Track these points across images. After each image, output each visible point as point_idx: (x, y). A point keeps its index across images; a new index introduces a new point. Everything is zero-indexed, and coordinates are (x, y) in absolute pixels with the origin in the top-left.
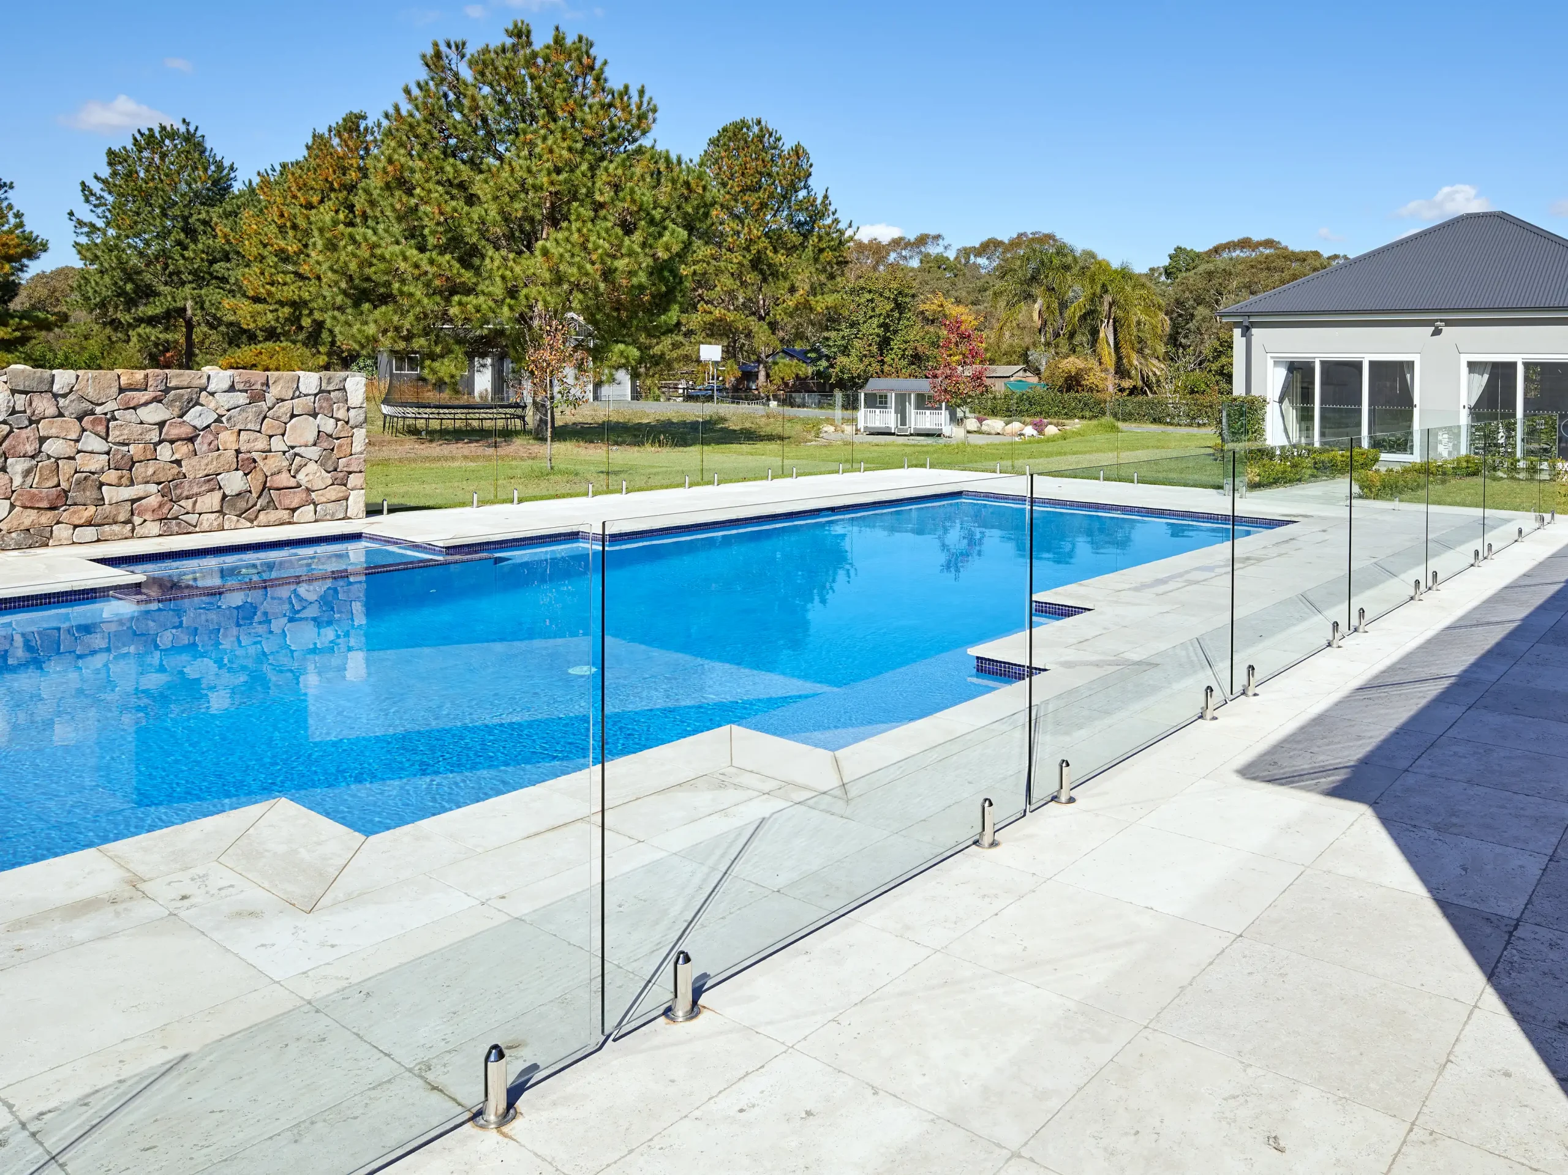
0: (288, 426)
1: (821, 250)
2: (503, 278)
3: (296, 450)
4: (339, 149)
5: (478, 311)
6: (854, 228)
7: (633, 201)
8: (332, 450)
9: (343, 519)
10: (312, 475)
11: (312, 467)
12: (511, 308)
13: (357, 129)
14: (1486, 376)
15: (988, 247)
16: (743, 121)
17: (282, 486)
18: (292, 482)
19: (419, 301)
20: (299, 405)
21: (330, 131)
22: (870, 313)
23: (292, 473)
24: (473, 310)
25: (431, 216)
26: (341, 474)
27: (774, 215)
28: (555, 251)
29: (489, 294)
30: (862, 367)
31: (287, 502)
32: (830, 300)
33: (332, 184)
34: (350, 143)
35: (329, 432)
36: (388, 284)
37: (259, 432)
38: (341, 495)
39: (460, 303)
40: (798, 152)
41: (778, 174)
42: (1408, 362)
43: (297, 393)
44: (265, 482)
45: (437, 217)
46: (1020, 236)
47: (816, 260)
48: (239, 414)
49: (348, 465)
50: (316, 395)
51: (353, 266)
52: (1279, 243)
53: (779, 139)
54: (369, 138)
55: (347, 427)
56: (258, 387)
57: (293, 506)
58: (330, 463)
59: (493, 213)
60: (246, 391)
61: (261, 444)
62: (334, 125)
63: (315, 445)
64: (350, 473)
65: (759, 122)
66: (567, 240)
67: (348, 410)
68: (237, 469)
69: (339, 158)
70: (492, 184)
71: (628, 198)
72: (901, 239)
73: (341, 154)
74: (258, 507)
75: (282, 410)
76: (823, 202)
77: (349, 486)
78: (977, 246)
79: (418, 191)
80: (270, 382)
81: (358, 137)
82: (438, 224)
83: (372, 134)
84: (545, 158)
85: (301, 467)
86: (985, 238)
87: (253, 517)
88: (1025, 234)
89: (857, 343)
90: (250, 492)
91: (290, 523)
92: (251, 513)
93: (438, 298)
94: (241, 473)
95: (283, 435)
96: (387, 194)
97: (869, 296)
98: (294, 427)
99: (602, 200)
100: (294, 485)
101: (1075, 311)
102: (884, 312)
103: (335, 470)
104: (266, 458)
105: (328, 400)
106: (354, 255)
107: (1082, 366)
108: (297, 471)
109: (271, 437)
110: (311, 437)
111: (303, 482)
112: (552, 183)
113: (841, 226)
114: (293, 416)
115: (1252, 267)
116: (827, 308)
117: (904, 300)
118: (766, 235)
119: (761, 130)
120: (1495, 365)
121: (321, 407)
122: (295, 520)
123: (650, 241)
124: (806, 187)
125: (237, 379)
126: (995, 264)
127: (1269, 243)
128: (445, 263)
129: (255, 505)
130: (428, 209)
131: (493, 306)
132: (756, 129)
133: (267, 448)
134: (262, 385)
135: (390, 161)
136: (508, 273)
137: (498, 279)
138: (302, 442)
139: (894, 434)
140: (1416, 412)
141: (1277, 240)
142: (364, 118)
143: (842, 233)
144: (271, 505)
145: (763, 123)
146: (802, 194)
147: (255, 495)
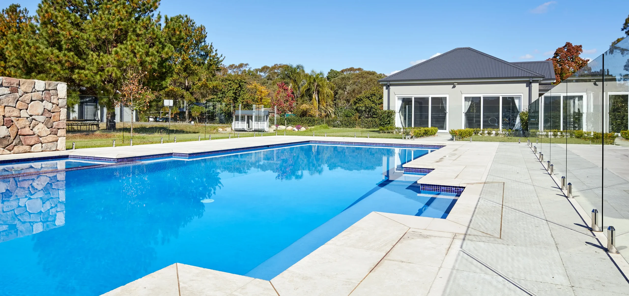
0: (29, 105)
1: (211, 65)
2: (98, 63)
3: (33, 117)
4: (8, 19)
5: (86, 77)
6: (223, 57)
7: (154, 34)
8: (51, 118)
9: (55, 150)
10: (41, 129)
11: (41, 125)
12: (101, 76)
13: (16, 11)
14: (470, 102)
15: (264, 69)
16: (180, 15)
17: (25, 134)
18: (31, 133)
19: (59, 72)
20: (35, 96)
21: (3, 11)
22: (230, 88)
23: (31, 128)
24: (84, 76)
25: (65, 36)
26: (55, 129)
27: (192, 51)
28: (121, 53)
29: (91, 70)
30: (227, 108)
31: (28, 142)
32: (215, 83)
33: (4, 33)
34: (13, 17)
35: (49, 109)
36: (43, 65)
37: (15, 107)
38: (55, 139)
39: (78, 73)
40: (202, 28)
41: (194, 35)
42: (444, 97)
43: (34, 90)
44: (18, 132)
45: (68, 36)
46: (275, 65)
47: (208, 69)
48: (5, 98)
49: (58, 125)
50: (43, 91)
51: (28, 56)
52: (363, 69)
53: (194, 23)
54: (21, 15)
55: (58, 107)
56: (15, 85)
57: (31, 144)
58: (49, 124)
59: (92, 37)
60: (8, 87)
61: (16, 113)
62: (5, 9)
63: (42, 115)
64: (59, 129)
65: (186, 16)
66: (126, 48)
67: (58, 99)
68: (3, 125)
69: (7, 22)
70: (92, 24)
71: (152, 33)
72: (233, 65)
73: (8, 21)
74: (14, 144)
75: (27, 97)
76: (210, 48)
77: (58, 135)
78: (260, 68)
79: (60, 25)
80: (21, 84)
81: (16, 14)
82: (69, 39)
83: (23, 13)
84: (116, 14)
85: (35, 125)
86: (263, 66)
87: (11, 148)
88: (277, 64)
89: (225, 99)
90: (10, 136)
91: (29, 152)
92: (10, 147)
93: (67, 71)
94: (5, 127)
95: (27, 109)
96: (44, 26)
97: (229, 82)
98: (32, 106)
99: (140, 33)
100: (32, 134)
101: (303, 89)
102: (235, 88)
103: (52, 127)
104: (18, 120)
105: (49, 94)
106: (28, 51)
107: (308, 108)
108: (33, 127)
109: (21, 110)
110: (41, 111)
111: (35, 133)
112: (119, 25)
113: (218, 56)
114: (32, 101)
115: (357, 76)
116: (213, 87)
117: (242, 83)
118: (190, 58)
119: (187, 19)
120: (473, 98)
121: (45, 97)
122: (32, 150)
123: (160, 50)
124: (204, 41)
125: (4, 81)
126: (267, 75)
127: (359, 69)
128: (71, 56)
129: (12, 143)
130: (64, 33)
131: (93, 75)
132: (185, 19)
133: (19, 115)
134: (17, 84)
135: (47, 12)
136: (100, 61)
137: (95, 63)
138: (36, 113)
139: (246, 131)
140: (447, 115)
141: (362, 68)
142: (19, 7)
143: (218, 58)
144: (20, 143)
145: (188, 17)
146: (203, 44)
147: (12, 138)
